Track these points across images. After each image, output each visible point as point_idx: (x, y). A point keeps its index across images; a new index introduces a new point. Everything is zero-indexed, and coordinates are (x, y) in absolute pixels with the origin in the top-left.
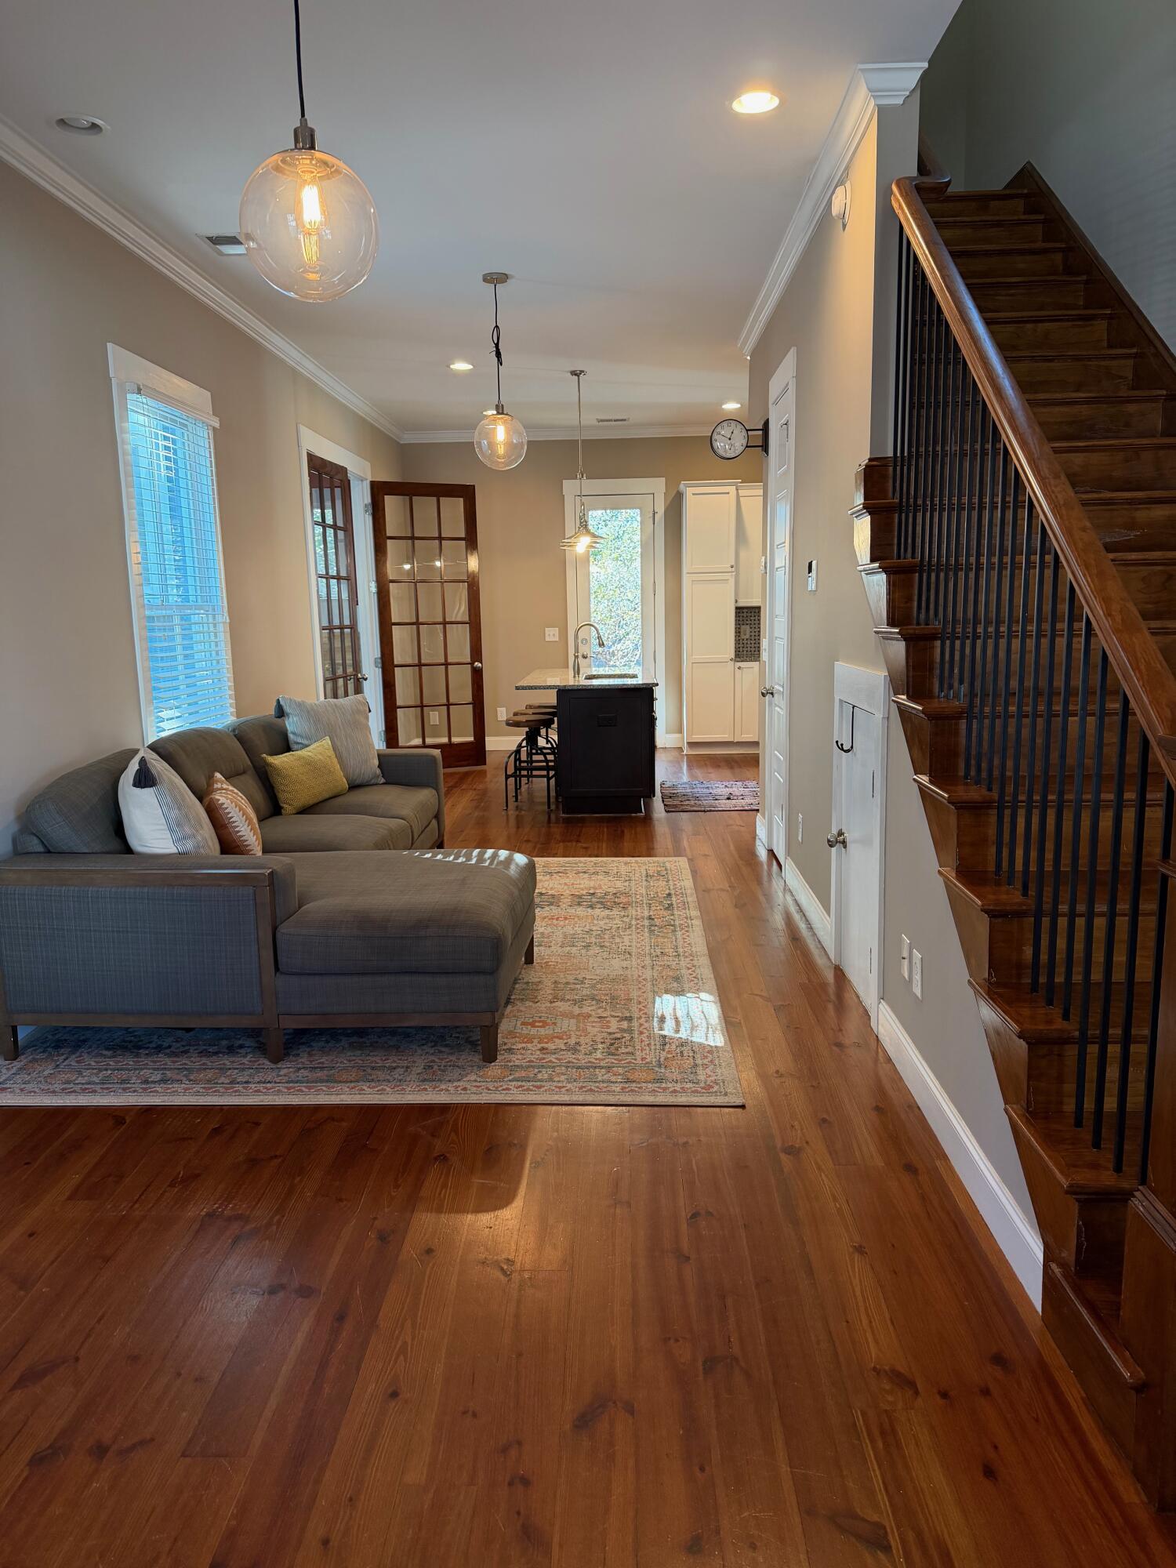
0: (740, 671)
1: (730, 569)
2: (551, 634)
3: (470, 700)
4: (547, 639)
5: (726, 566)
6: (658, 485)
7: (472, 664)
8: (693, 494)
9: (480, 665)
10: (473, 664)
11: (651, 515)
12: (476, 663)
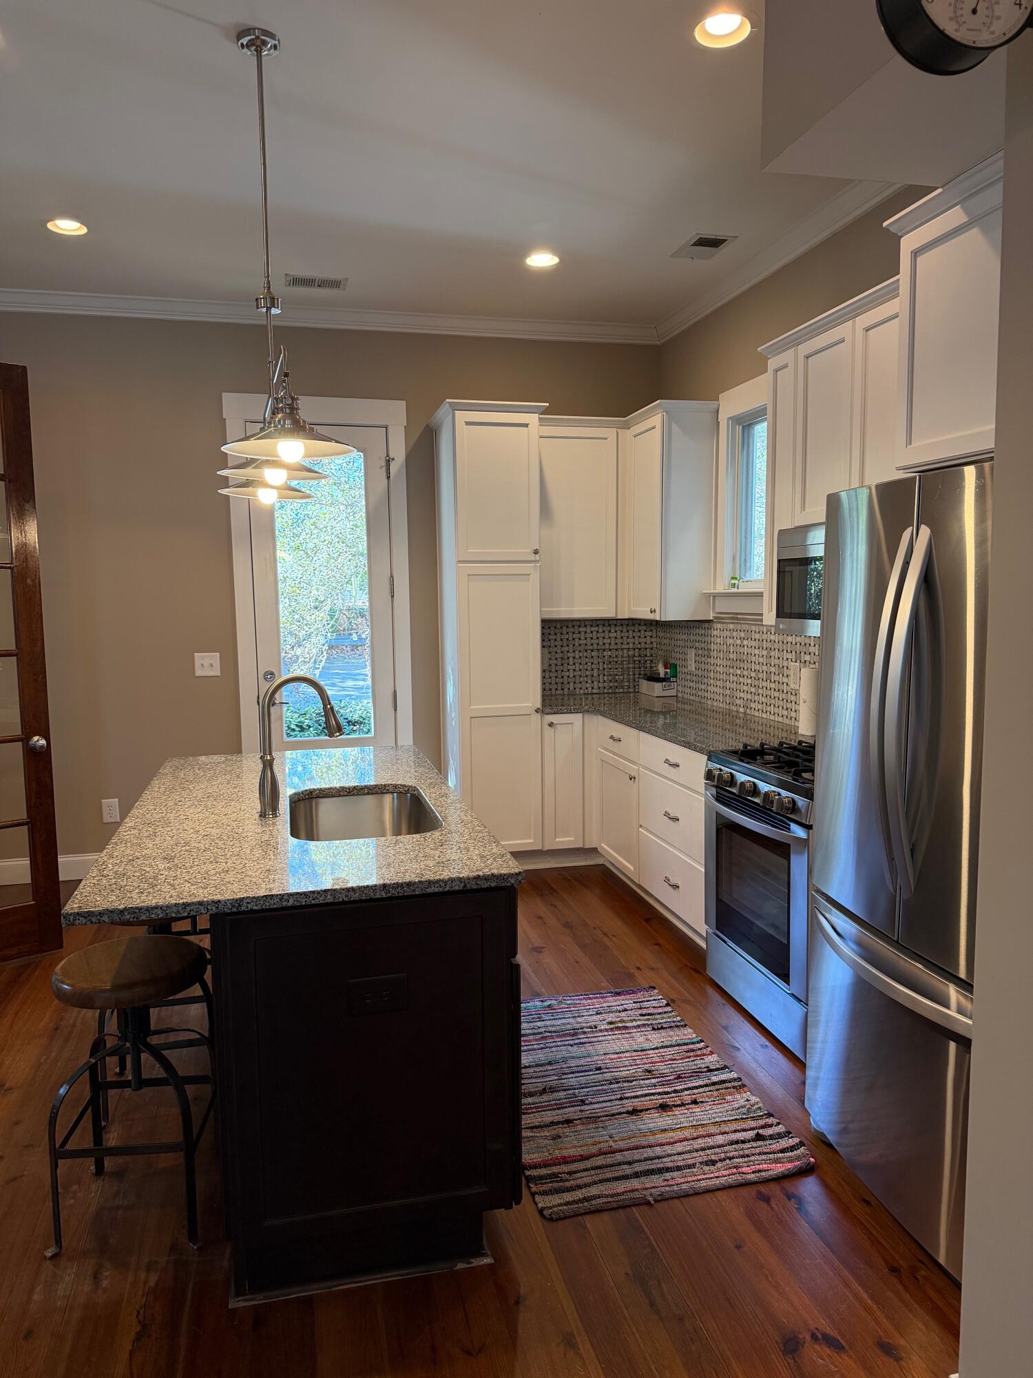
0: (552, 730)
1: (533, 557)
2: (206, 663)
3: (22, 815)
4: (199, 672)
5: (526, 552)
6: (394, 413)
7: (25, 739)
8: (468, 423)
9: (43, 742)
10: (30, 738)
11: (384, 463)
12: (36, 738)
